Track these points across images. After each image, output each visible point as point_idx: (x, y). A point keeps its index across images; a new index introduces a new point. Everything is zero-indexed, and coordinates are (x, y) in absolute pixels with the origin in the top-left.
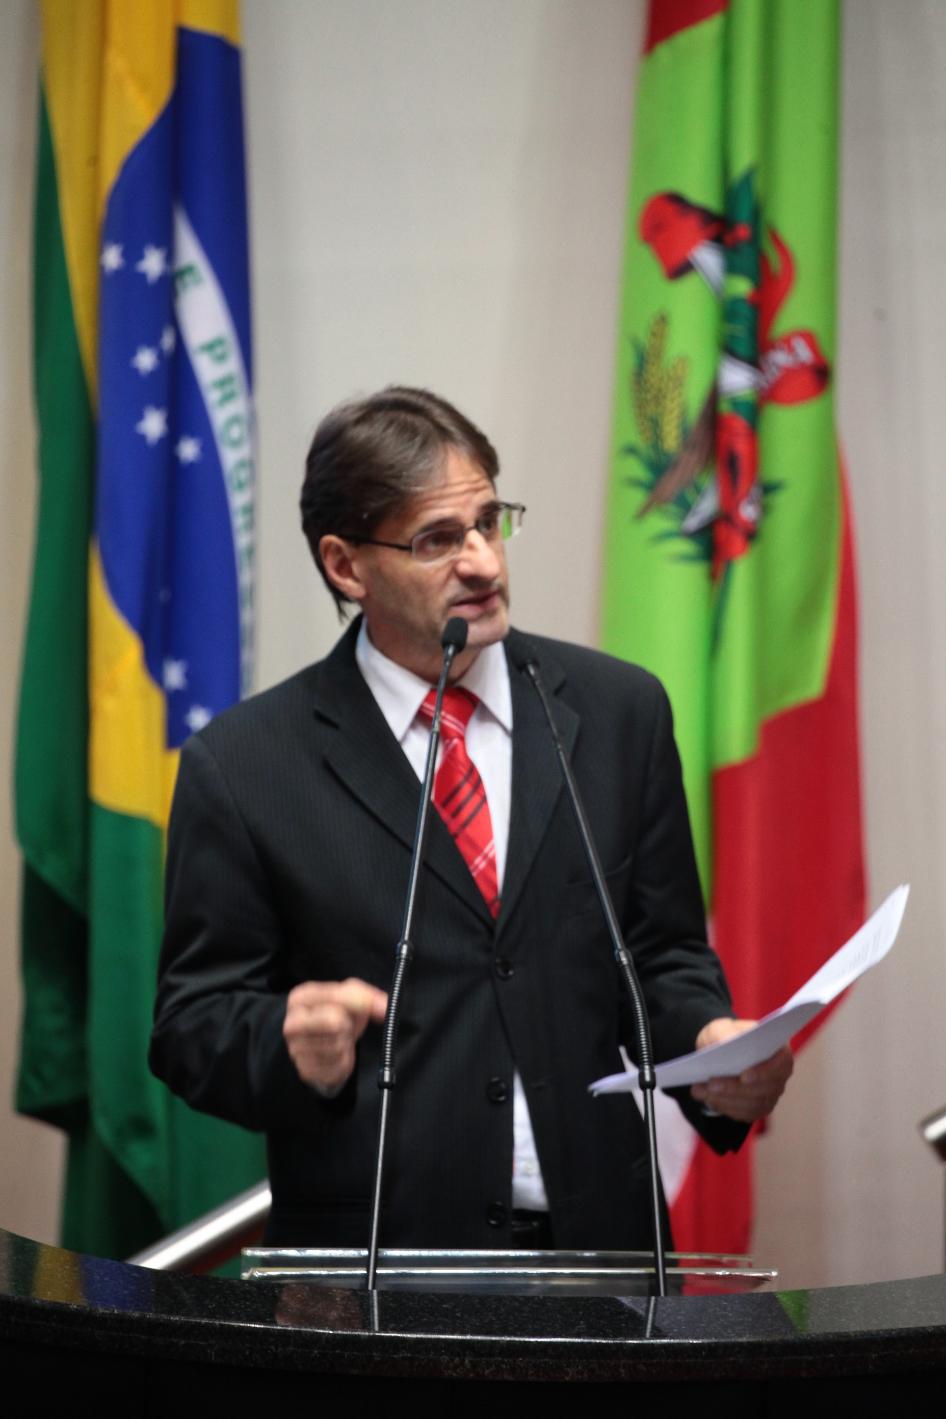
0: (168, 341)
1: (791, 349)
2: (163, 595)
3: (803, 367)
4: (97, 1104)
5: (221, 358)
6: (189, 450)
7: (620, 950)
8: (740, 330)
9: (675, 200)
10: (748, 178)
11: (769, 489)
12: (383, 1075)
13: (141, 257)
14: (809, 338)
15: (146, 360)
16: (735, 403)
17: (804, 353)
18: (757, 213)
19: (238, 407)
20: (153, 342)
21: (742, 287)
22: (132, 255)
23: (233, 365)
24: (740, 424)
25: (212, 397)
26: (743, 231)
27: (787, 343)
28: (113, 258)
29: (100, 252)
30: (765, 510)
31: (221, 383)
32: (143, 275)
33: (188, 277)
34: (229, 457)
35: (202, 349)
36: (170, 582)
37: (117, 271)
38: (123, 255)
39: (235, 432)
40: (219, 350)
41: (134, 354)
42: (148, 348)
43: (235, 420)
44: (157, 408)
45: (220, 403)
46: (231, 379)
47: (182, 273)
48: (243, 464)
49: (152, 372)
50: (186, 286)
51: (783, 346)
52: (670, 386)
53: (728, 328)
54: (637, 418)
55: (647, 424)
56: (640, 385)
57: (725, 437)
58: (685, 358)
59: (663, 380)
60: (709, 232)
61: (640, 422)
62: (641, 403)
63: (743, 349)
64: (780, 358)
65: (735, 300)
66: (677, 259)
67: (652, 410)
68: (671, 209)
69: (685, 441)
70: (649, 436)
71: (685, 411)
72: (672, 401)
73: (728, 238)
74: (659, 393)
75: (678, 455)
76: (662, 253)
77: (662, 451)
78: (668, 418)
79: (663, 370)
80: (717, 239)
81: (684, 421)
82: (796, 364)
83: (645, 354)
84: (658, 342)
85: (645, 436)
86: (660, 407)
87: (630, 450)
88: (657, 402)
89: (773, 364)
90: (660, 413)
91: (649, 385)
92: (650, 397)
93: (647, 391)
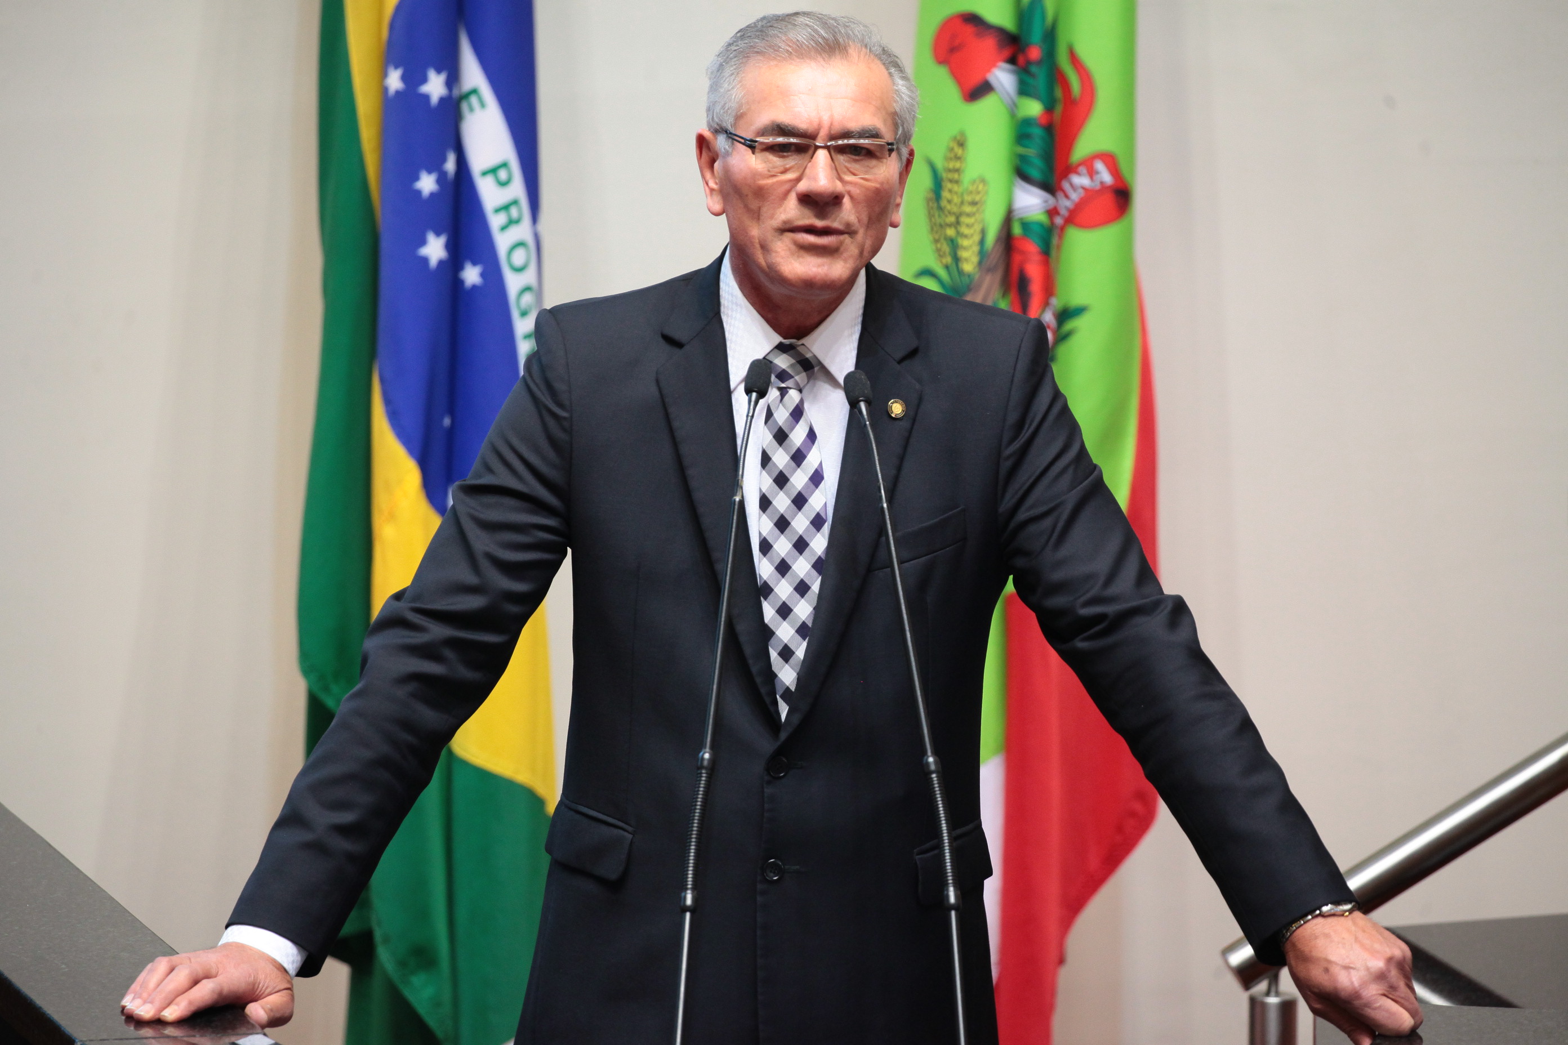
0: (450, 165)
1: (1092, 173)
2: (446, 421)
3: (1104, 188)
5: (503, 184)
6: (471, 275)
8: (1032, 151)
9: (972, 19)
11: (1066, 315)
12: (685, 898)
13: (424, 80)
15: (427, 184)
16: (1025, 225)
18: (1050, 36)
19: (523, 231)
20: (435, 166)
21: (1033, 108)
22: (414, 78)
23: (517, 189)
24: (1032, 248)
25: (495, 221)
26: (1035, 53)
27: (1088, 163)
28: (394, 81)
29: (385, 75)
31: (506, 208)
32: (426, 97)
33: (474, 100)
34: (513, 283)
35: (485, 173)
36: (452, 412)
37: (398, 93)
38: (404, 78)
39: (519, 257)
40: (503, 175)
41: (417, 178)
42: (430, 172)
43: (521, 244)
44: (438, 234)
45: (504, 228)
46: (515, 202)
47: (466, 96)
48: (527, 289)
49: (433, 196)
50: (471, 109)
51: (1083, 169)
52: (968, 209)
53: (1021, 150)
54: (936, 241)
55: (946, 248)
56: (940, 209)
57: (1017, 258)
58: (983, 181)
59: (962, 203)
60: (1007, 53)
61: (939, 246)
62: (941, 226)
63: (1035, 173)
64: (1080, 180)
65: (1027, 122)
66: (975, 80)
67: (950, 232)
68: (969, 29)
69: (980, 263)
70: (948, 260)
71: (983, 232)
72: (968, 226)
73: (1021, 59)
74: (958, 217)
75: (977, 277)
76: (958, 75)
77: (961, 272)
78: (965, 243)
79: (962, 194)
80: (1012, 60)
81: (982, 242)
82: (1098, 186)
83: (944, 175)
84: (958, 165)
85: (944, 260)
86: (960, 229)
87: (927, 273)
88: (957, 225)
89: (1074, 187)
90: (959, 235)
91: (948, 207)
92: (949, 219)
93: (946, 215)
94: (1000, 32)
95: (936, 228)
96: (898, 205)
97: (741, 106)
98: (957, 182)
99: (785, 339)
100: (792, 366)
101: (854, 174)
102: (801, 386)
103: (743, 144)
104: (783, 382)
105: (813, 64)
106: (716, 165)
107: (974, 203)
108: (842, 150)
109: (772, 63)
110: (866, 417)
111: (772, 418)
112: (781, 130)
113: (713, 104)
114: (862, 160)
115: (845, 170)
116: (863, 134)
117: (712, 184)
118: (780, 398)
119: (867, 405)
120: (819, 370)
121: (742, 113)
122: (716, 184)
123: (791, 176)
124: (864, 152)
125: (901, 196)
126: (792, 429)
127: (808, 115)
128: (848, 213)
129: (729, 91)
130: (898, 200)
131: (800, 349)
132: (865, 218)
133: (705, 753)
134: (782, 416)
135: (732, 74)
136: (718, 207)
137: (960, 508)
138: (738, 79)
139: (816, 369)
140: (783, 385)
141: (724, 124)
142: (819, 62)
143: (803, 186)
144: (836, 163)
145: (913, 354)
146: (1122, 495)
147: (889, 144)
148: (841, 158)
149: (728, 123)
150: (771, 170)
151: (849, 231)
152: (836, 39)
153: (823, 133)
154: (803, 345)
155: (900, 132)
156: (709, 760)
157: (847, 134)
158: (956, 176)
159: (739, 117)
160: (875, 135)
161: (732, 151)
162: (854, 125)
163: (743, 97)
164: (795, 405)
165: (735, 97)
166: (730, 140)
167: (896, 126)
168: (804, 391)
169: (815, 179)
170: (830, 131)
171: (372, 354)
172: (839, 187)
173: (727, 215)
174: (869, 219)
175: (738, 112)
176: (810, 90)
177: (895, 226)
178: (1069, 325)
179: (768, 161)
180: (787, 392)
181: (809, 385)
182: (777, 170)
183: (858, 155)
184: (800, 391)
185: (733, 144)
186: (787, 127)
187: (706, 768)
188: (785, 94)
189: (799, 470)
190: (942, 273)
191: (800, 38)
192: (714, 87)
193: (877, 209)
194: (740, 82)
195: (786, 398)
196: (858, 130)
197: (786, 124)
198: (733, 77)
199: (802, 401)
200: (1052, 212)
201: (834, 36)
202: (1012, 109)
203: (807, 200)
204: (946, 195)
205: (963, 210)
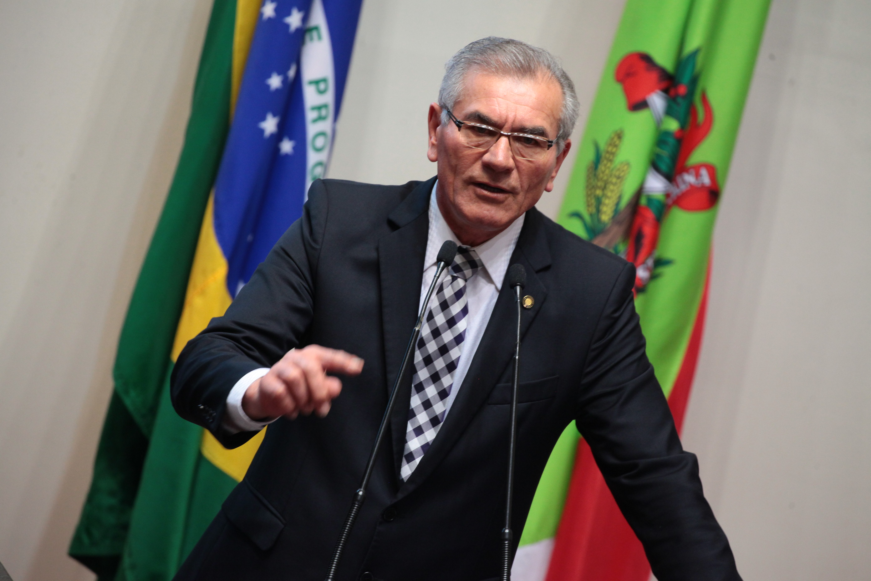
0: (292, 73)
1: (698, 175)
2: (250, 238)
3: (703, 187)
4: (126, 561)
5: (321, 92)
6: (287, 146)
8: (665, 153)
9: (646, 59)
10: (695, 54)
13: (289, 14)
14: (711, 170)
15: (275, 82)
16: (650, 200)
17: (706, 180)
18: (695, 80)
19: (326, 126)
20: (283, 72)
21: (673, 125)
22: (283, 11)
23: (329, 98)
24: (650, 215)
25: (310, 115)
26: (682, 90)
27: (697, 169)
28: (269, 10)
29: (262, 4)
31: (318, 108)
32: (287, 26)
33: (315, 34)
34: (312, 157)
35: (311, 83)
36: (255, 231)
37: (270, 19)
38: (276, 10)
39: (320, 142)
40: (322, 86)
41: (269, 76)
42: (279, 74)
43: (322, 134)
44: (274, 115)
45: (315, 121)
46: (325, 106)
47: (310, 30)
48: (320, 164)
49: (277, 90)
50: (312, 39)
51: (692, 171)
52: (614, 180)
53: (658, 150)
54: (588, 196)
55: (593, 201)
56: (595, 175)
57: (639, 221)
58: (628, 164)
59: (611, 176)
60: (664, 85)
61: (589, 199)
62: (593, 187)
63: (664, 167)
64: (690, 178)
65: (666, 133)
66: (638, 98)
67: (599, 192)
68: (642, 65)
69: (613, 217)
70: (593, 209)
71: (620, 198)
72: (612, 191)
73: (672, 92)
74: (606, 183)
75: (609, 226)
76: (628, 92)
77: (599, 220)
78: (607, 201)
79: (612, 170)
80: (666, 91)
81: (617, 204)
82: (700, 186)
83: (603, 154)
84: (614, 150)
85: (590, 209)
86: (606, 192)
87: (577, 215)
88: (604, 188)
89: (684, 182)
90: (604, 195)
91: (601, 175)
92: (600, 184)
93: (598, 180)
94: (662, 72)
95: (590, 188)
96: (553, 178)
97: (459, 96)
98: (611, 161)
99: (463, 244)
100: (463, 263)
101: (523, 156)
102: (467, 278)
103: (455, 122)
104: (456, 273)
105: (510, 79)
106: (438, 128)
107: (618, 177)
108: (518, 139)
109: (485, 73)
110: (518, 296)
111: (442, 292)
112: (480, 118)
113: (443, 90)
114: (530, 147)
115: (518, 152)
116: (533, 131)
117: (433, 140)
118: (451, 281)
119: (521, 289)
120: (481, 269)
121: (459, 101)
122: (436, 141)
123: (481, 150)
124: (533, 142)
125: (557, 172)
126: (453, 303)
127: (500, 113)
128: (513, 180)
129: (454, 84)
130: (553, 174)
131: (472, 253)
132: (526, 186)
133: (360, 491)
134: (448, 292)
135: (459, 73)
136: (433, 156)
137: (556, 376)
138: (462, 77)
139: (479, 268)
140: (455, 275)
141: (447, 105)
142: (514, 79)
143: (487, 157)
144: (512, 147)
145: (547, 268)
146: (667, 388)
147: (549, 142)
148: (517, 145)
149: (450, 104)
150: (469, 143)
151: (513, 192)
152: (529, 66)
153: (507, 126)
154: (474, 251)
155: (561, 132)
156: (362, 496)
157: (522, 129)
158: (611, 157)
159: (457, 103)
160: (542, 133)
161: (448, 123)
162: (529, 124)
163: (462, 90)
164: (460, 288)
165: (457, 88)
166: (448, 117)
167: (559, 128)
168: (468, 281)
169: (495, 155)
170: (512, 126)
171: (212, 182)
172: (511, 163)
173: (438, 163)
174: (529, 187)
175: (456, 100)
176: (505, 96)
177: (548, 191)
178: (660, 270)
179: (468, 137)
180: (457, 279)
181: (473, 277)
182: (473, 144)
183: (529, 143)
184: (466, 280)
185: (449, 119)
186: (484, 117)
187: (358, 501)
188: (488, 95)
189: (449, 331)
190: (587, 217)
191: (506, 61)
192: (447, 78)
193: (535, 181)
194: (463, 80)
195: (455, 282)
196: (531, 128)
197: (484, 115)
198: (458, 75)
199: (465, 287)
200: (668, 195)
201: (529, 63)
202: (659, 123)
203: (488, 167)
204: (601, 167)
205: (610, 179)
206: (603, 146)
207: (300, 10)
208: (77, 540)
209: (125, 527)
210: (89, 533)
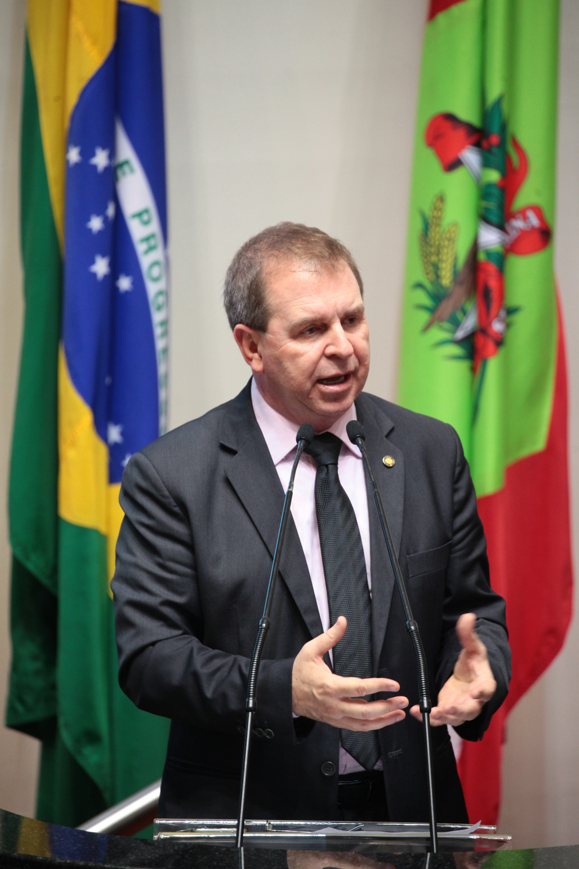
0: (111, 211)
1: (525, 218)
2: (108, 380)
3: (533, 229)
4: (62, 721)
5: (146, 223)
6: (125, 284)
7: (410, 621)
8: (493, 205)
9: (450, 118)
10: (498, 102)
11: (511, 311)
13: (93, 155)
14: (538, 211)
15: (96, 224)
16: (488, 254)
17: (534, 221)
18: (504, 127)
19: (157, 255)
20: (101, 212)
21: (494, 176)
22: (87, 154)
23: (154, 227)
24: (492, 268)
25: (140, 248)
26: (495, 140)
27: (523, 213)
28: (74, 155)
29: (66, 151)
30: (508, 326)
31: (147, 239)
32: (95, 167)
33: (126, 168)
34: (152, 288)
35: (133, 216)
36: (112, 372)
37: (76, 164)
38: (81, 153)
39: (156, 272)
40: (145, 217)
41: (89, 220)
42: (97, 216)
43: (156, 263)
44: (103, 256)
45: (147, 252)
46: (153, 236)
47: (121, 165)
48: (160, 293)
49: (100, 232)
50: (124, 174)
51: (520, 216)
52: (446, 243)
53: (484, 204)
54: (425, 264)
55: (431, 268)
56: (427, 243)
57: (482, 276)
58: (456, 225)
59: (442, 240)
60: (474, 139)
61: (427, 267)
62: (428, 254)
63: (494, 218)
64: (518, 224)
65: (489, 185)
66: (451, 158)
67: (434, 259)
68: (448, 124)
69: (454, 279)
70: (432, 276)
71: (455, 259)
72: (447, 254)
73: (485, 143)
74: (439, 248)
75: (451, 289)
76: (441, 154)
77: (441, 286)
78: (444, 266)
79: (442, 234)
80: (478, 144)
81: (455, 266)
82: (530, 228)
83: (430, 221)
84: (440, 214)
85: (430, 276)
86: (440, 257)
87: (419, 285)
88: (438, 254)
89: (514, 228)
90: (440, 260)
91: (432, 242)
92: (433, 250)
93: (431, 246)
94: (469, 128)
95: (425, 255)
98: (438, 225)
107: (449, 240)
158: (438, 221)
171: (59, 335)
178: (513, 318)
190: (428, 285)
200: (504, 245)
202: (478, 178)
204: (432, 234)
205: (442, 243)
206: (428, 212)
207: (104, 148)
208: (11, 710)
209: (53, 687)
210: (22, 701)
